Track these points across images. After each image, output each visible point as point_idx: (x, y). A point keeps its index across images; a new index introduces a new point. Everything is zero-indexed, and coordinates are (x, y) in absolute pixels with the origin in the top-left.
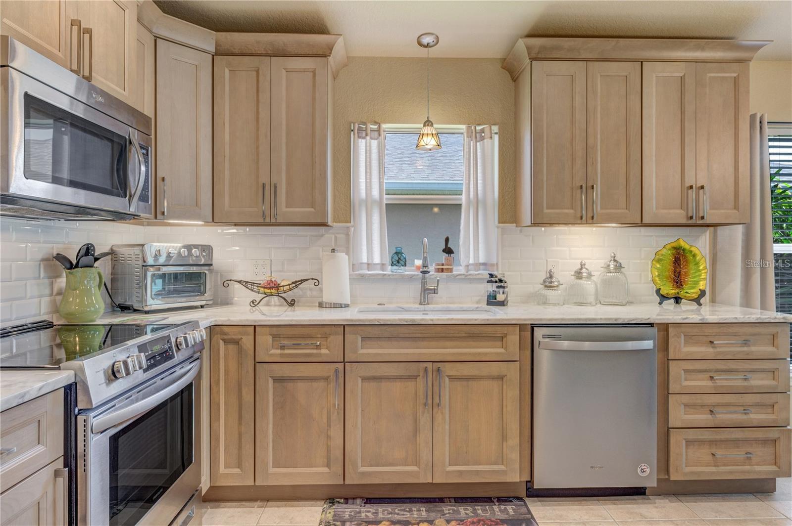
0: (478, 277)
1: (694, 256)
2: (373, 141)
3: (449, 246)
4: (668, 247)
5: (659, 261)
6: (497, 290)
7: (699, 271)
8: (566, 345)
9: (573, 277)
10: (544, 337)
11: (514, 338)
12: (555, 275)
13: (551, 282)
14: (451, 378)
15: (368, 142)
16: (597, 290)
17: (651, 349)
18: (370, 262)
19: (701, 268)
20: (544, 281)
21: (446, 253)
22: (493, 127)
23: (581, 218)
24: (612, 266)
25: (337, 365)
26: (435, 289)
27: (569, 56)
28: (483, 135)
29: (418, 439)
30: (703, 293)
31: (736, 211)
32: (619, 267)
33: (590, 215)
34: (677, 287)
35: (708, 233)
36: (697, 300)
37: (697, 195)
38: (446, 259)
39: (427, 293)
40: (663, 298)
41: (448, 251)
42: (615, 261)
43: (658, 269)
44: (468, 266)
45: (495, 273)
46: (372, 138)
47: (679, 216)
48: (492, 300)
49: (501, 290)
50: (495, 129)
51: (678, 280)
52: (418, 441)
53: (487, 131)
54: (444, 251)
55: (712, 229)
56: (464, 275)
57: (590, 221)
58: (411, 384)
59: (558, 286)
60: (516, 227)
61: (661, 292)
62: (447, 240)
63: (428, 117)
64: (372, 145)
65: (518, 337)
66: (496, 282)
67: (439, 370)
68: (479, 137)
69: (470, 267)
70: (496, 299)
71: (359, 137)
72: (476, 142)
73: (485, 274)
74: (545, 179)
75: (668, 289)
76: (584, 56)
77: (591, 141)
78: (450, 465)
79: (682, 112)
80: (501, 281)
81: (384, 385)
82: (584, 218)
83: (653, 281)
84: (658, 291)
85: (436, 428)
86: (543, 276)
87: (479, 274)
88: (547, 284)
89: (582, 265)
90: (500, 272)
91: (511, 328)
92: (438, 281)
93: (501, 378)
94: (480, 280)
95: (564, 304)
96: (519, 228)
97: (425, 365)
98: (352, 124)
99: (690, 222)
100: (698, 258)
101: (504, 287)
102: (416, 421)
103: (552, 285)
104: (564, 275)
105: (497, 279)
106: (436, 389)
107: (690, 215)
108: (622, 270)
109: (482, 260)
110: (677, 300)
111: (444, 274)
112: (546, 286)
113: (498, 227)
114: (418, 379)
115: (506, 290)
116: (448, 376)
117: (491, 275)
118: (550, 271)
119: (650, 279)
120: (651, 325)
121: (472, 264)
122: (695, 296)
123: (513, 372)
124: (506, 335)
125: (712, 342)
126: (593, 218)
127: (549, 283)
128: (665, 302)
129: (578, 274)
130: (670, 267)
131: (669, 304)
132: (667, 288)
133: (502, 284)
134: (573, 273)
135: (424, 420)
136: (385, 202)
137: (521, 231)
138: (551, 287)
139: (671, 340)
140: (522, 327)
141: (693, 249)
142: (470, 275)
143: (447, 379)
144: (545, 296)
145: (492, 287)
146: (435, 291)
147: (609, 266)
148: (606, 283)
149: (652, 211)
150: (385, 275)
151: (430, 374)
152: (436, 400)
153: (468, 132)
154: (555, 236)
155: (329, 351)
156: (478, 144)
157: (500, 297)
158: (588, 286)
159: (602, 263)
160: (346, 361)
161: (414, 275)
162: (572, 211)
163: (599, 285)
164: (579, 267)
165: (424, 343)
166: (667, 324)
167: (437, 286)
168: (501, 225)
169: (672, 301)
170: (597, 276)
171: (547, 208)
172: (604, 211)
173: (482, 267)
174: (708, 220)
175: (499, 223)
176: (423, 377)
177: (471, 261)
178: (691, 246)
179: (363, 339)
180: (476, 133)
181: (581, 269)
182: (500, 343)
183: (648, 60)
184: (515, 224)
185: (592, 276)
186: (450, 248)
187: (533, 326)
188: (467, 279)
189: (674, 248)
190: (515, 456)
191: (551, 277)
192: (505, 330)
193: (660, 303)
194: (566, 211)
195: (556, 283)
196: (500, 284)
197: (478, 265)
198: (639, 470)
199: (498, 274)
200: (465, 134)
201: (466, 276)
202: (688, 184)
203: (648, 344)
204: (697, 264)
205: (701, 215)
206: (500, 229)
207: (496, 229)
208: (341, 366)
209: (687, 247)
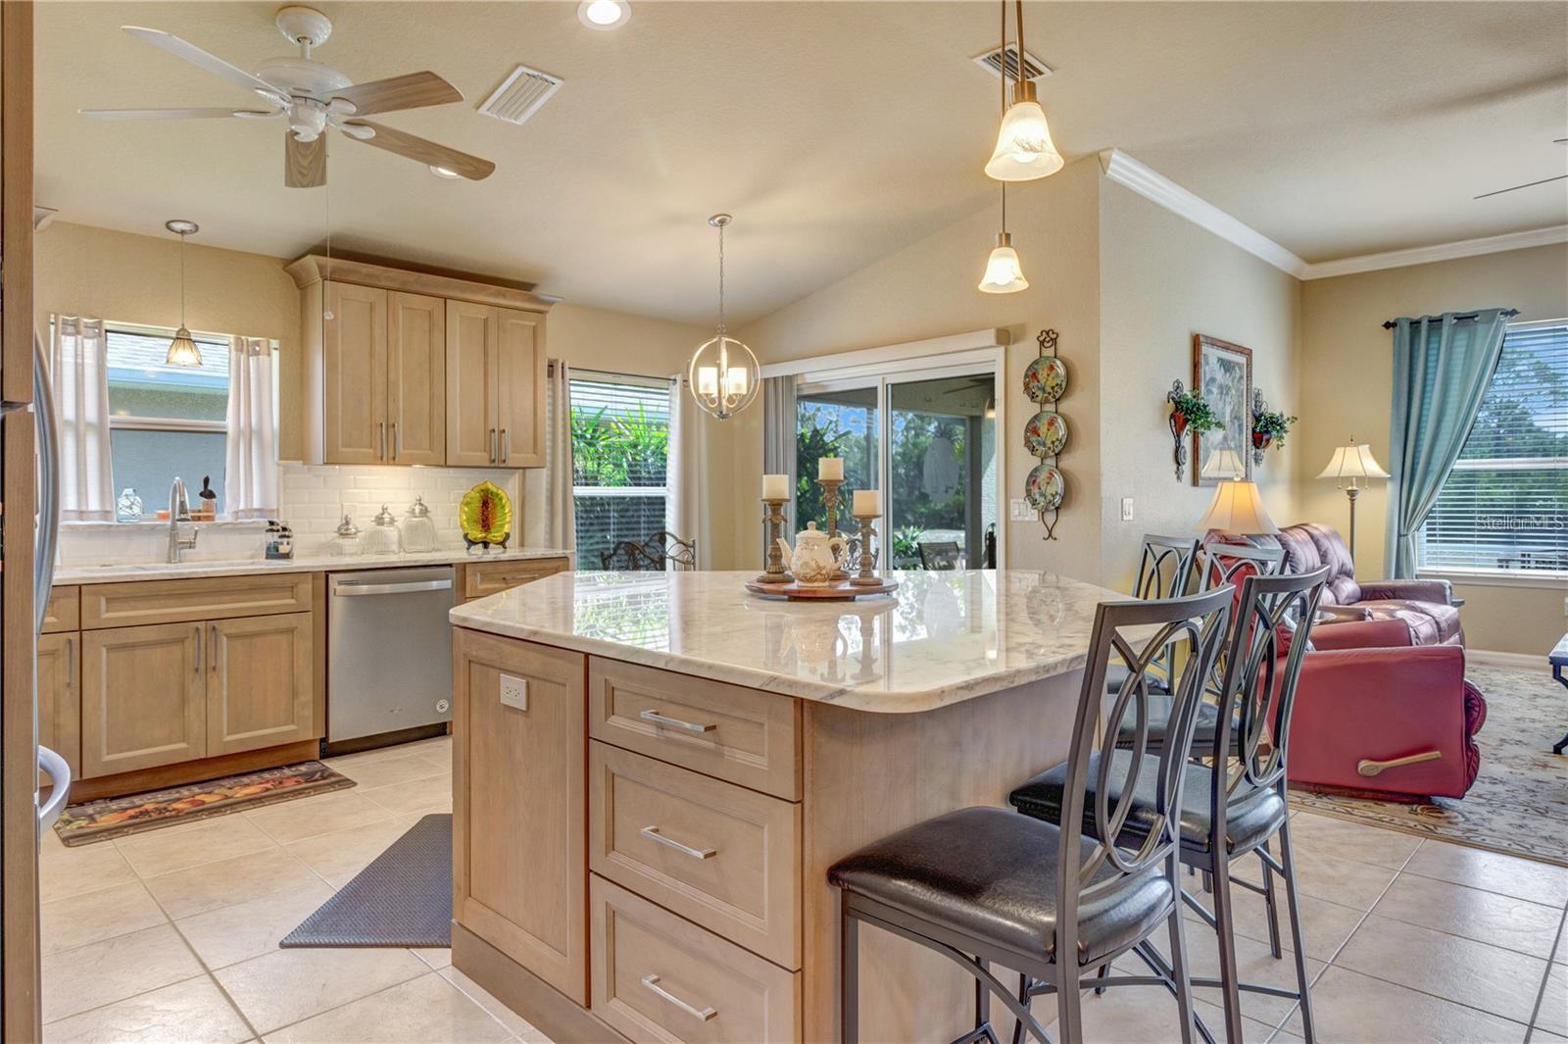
0: (252, 525)
1: (501, 499)
2: (86, 341)
3: (210, 488)
4: (478, 489)
5: (467, 504)
6: (280, 540)
7: (505, 514)
8: (364, 589)
9: (373, 524)
10: (340, 583)
11: (306, 588)
12: (352, 521)
13: (347, 530)
14: (230, 637)
15: (79, 341)
16: (400, 536)
17: (448, 589)
18: (84, 508)
19: (507, 511)
20: (339, 529)
21: (206, 497)
22: (272, 341)
23: (382, 458)
24: (417, 511)
25: (71, 636)
26: (191, 543)
27: (367, 281)
28: (257, 348)
29: (186, 711)
30: (507, 536)
31: (534, 456)
32: (425, 512)
33: (391, 455)
34: (486, 531)
35: (517, 475)
36: (502, 544)
37: (500, 438)
38: (205, 504)
39: (177, 546)
40: (472, 543)
41: (208, 494)
42: (421, 504)
43: (466, 513)
44: (237, 512)
45: (275, 520)
46: (86, 337)
47: (482, 458)
48: (273, 553)
49: (285, 540)
50: (274, 343)
51: (486, 524)
52: (186, 714)
53: (264, 345)
54: (201, 495)
55: (521, 471)
56: (231, 523)
57: (391, 462)
58: (176, 650)
59: (355, 534)
60: (304, 464)
61: (469, 537)
62: (206, 481)
63: (183, 325)
64: (85, 346)
65: (310, 586)
66: (278, 531)
67: (214, 628)
68: (253, 351)
69: (240, 514)
70: (277, 551)
71: (64, 333)
72: (249, 356)
73: (264, 522)
74: (340, 413)
75: (477, 534)
76: (383, 283)
77: (392, 376)
78: (228, 734)
79: (486, 354)
80: (284, 529)
81: (139, 653)
82: (385, 458)
83: (462, 526)
84: (466, 536)
85: (210, 695)
86: (338, 522)
87: (253, 522)
88: (343, 531)
89: (384, 510)
90: (282, 519)
91: (302, 576)
92: (196, 532)
93: (291, 631)
94: (255, 530)
95: (363, 553)
96: (306, 467)
97: (196, 624)
98: (52, 316)
99: (493, 465)
100: (504, 501)
101: (288, 537)
102: (183, 690)
103: (349, 532)
104: (363, 522)
105: (279, 528)
106: (211, 651)
107: (493, 457)
108: (428, 514)
109: (256, 505)
110: (486, 545)
111: (203, 524)
112: (341, 534)
113: (279, 465)
114: (187, 643)
115: (291, 540)
116: (226, 635)
117: (272, 523)
118: (347, 516)
119: (459, 524)
120: (450, 565)
121: (243, 511)
122: (500, 539)
123: (305, 623)
124: (297, 584)
125: (504, 579)
126: (394, 458)
127: (344, 531)
128: (473, 547)
129: (380, 520)
130: (479, 511)
131: (478, 550)
132: (475, 532)
133: (287, 533)
134: (373, 519)
135: (195, 687)
136: (109, 426)
137: (309, 469)
138: (346, 534)
139: (468, 579)
140: (315, 574)
141: (500, 492)
142: (241, 523)
143: (225, 639)
144: (340, 547)
145: (273, 538)
146: (191, 545)
147: (414, 510)
148: (412, 529)
149: (456, 451)
150: (111, 526)
151: (203, 635)
152: (212, 663)
153: (237, 344)
154: (352, 477)
155: (58, 618)
156: (251, 358)
157: (283, 549)
158: (392, 533)
159: (407, 507)
160: (83, 628)
161: (158, 525)
162: (371, 451)
163: (403, 533)
164: (381, 511)
165: (195, 600)
166: (465, 564)
167: (195, 539)
168: (283, 462)
169: (481, 545)
170: (400, 523)
171: (343, 446)
172: (406, 451)
173: (255, 514)
174: (509, 463)
175: (280, 459)
176: (194, 639)
177: (242, 506)
178: (498, 489)
179: (108, 601)
180: (248, 346)
181: (383, 514)
182: (289, 594)
183: (451, 298)
184: (301, 462)
185: (394, 521)
186: (211, 491)
187: (327, 573)
188: (235, 528)
189: (482, 491)
190: (308, 712)
191: (347, 523)
192: (295, 579)
193: (468, 549)
194: (365, 450)
195: (353, 530)
196: (283, 533)
197: (249, 512)
198: (438, 707)
199: (281, 521)
200: (233, 347)
201: (237, 524)
202: (490, 428)
203: (447, 584)
204: (503, 507)
205: (503, 458)
206: (281, 468)
207: (276, 466)
208: (75, 637)
209: (494, 490)
